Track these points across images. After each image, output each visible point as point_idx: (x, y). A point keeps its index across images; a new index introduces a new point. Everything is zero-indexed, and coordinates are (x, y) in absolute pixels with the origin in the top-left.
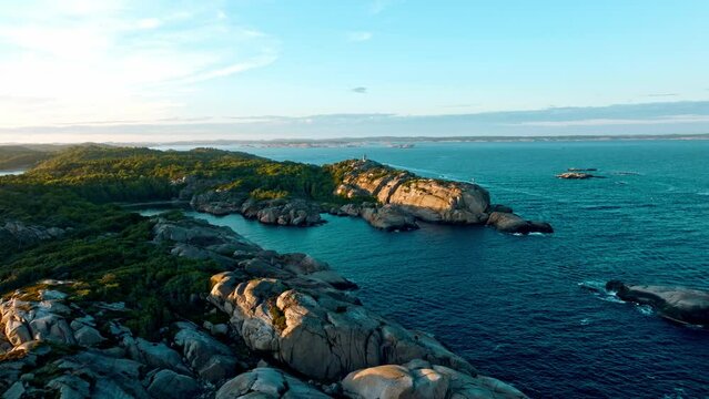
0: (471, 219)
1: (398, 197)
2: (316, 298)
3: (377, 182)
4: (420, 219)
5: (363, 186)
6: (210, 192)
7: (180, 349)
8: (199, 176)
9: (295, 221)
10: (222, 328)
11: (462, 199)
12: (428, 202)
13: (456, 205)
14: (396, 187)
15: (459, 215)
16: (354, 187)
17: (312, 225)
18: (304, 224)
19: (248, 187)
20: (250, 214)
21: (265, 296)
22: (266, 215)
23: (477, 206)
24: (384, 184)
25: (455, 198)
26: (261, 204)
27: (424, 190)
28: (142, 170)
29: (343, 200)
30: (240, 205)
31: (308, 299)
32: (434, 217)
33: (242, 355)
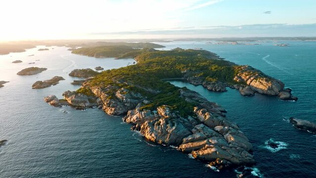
0: (273, 93)
1: (252, 84)
2: (213, 114)
3: (248, 77)
4: (257, 92)
5: (243, 78)
6: (193, 77)
7: (189, 120)
8: (190, 70)
9: (218, 90)
10: (196, 117)
11: (271, 87)
12: (261, 87)
13: (269, 89)
14: (253, 80)
15: (269, 92)
16: (240, 77)
17: (223, 92)
18: (220, 91)
19: (205, 75)
20: (205, 86)
21: (204, 113)
22: (209, 87)
23: (276, 90)
24: (250, 78)
25: (269, 87)
26: (208, 83)
27: (261, 82)
28: (172, 66)
29: (236, 82)
30: (202, 82)
31: (211, 114)
32: (261, 92)
33: (199, 122)
